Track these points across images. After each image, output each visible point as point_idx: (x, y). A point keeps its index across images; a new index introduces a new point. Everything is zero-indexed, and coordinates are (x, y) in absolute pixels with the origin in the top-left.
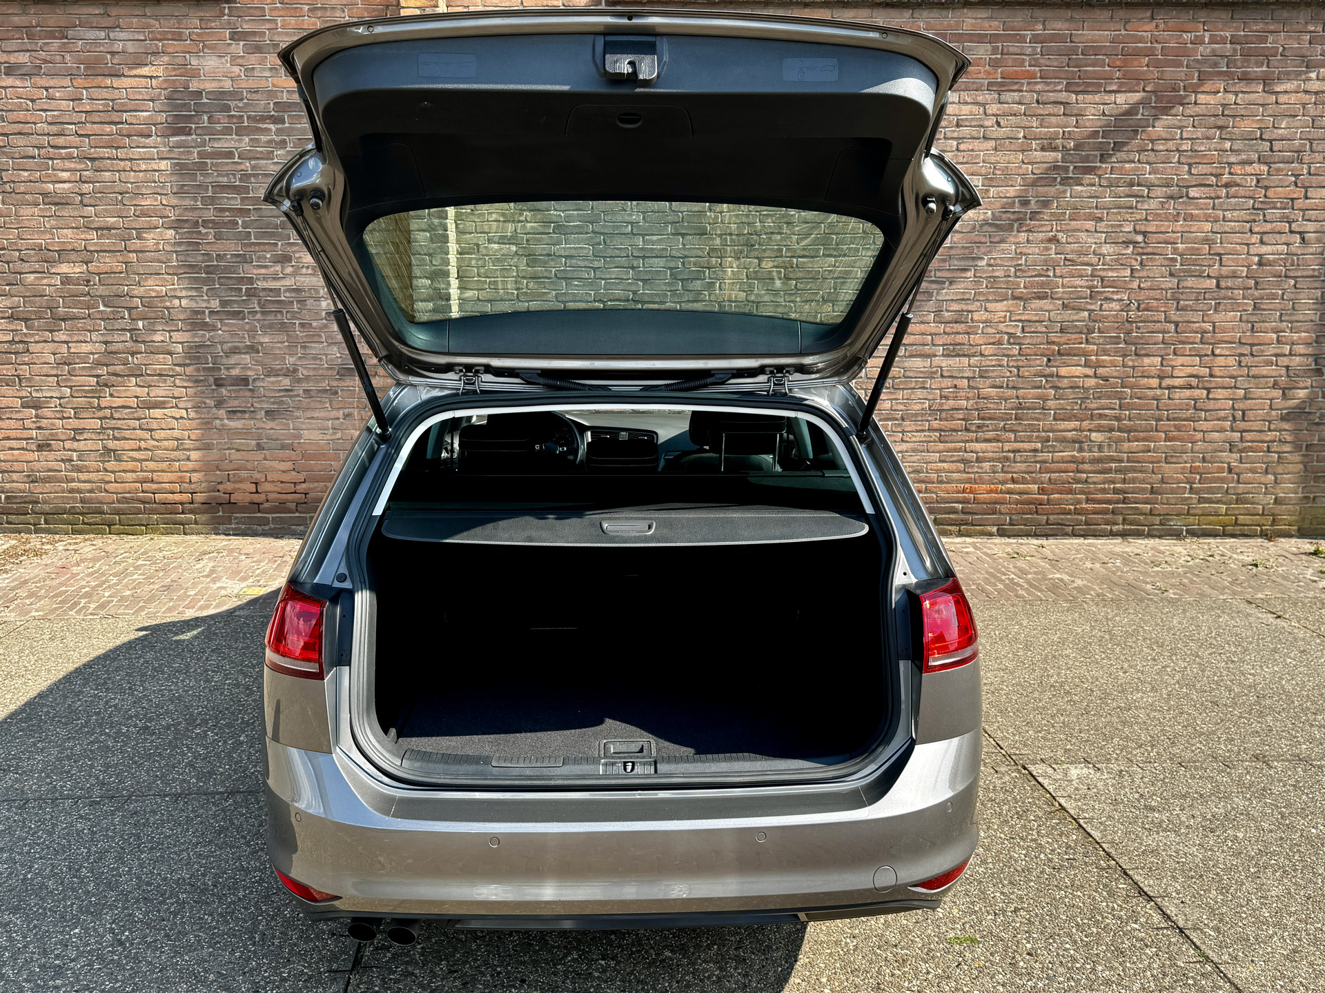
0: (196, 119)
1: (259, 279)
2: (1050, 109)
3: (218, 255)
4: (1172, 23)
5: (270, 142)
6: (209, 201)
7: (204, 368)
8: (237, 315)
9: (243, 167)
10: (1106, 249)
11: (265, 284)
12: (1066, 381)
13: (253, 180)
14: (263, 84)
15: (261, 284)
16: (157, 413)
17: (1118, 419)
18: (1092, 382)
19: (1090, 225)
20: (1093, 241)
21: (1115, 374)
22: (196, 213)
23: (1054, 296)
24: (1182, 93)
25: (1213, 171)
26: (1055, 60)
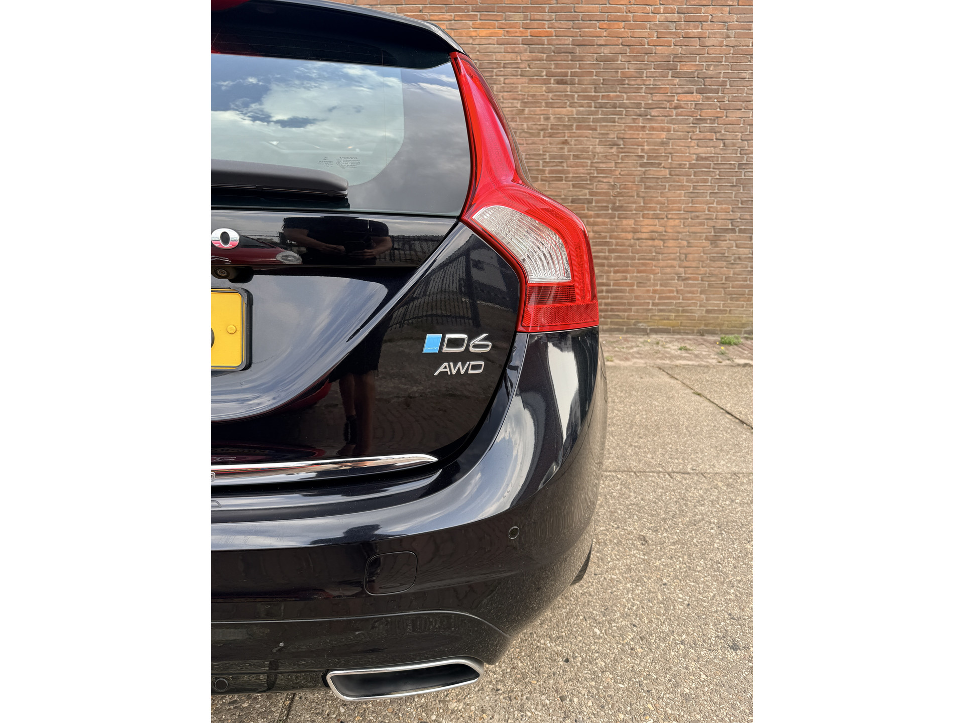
19: (588, 133)
20: (591, 143)
23: (567, 179)
24: (646, 46)
25: (667, 98)
26: (564, 24)
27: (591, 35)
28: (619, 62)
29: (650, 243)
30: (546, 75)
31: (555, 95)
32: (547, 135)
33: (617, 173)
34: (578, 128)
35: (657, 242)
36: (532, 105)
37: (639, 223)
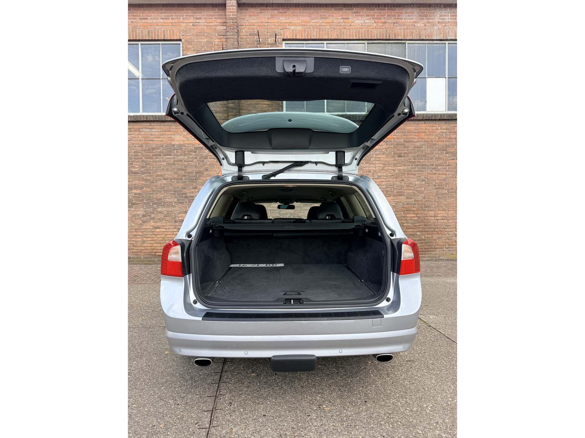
0: (173, 152)
1: (188, 193)
2: (400, 146)
3: (177, 187)
4: (430, 125)
5: (193, 157)
6: (175, 173)
7: (172, 218)
8: (181, 203)
9: (185, 164)
10: (417, 183)
11: (190, 194)
12: (409, 218)
13: (188, 167)
14: (191, 142)
15: (188, 195)
16: (158, 230)
17: (424, 228)
18: (416, 218)
19: (412, 176)
20: (413, 180)
21: (422, 216)
22: (172, 176)
23: (404, 195)
24: (434, 142)
25: (444, 162)
26: (400, 134)
27: (411, 138)
28: (423, 148)
29: (442, 221)
30: (393, 154)
31: (398, 162)
32: (395, 177)
33: (426, 192)
34: (408, 174)
35: (445, 221)
36: (388, 166)
37: (437, 213)
